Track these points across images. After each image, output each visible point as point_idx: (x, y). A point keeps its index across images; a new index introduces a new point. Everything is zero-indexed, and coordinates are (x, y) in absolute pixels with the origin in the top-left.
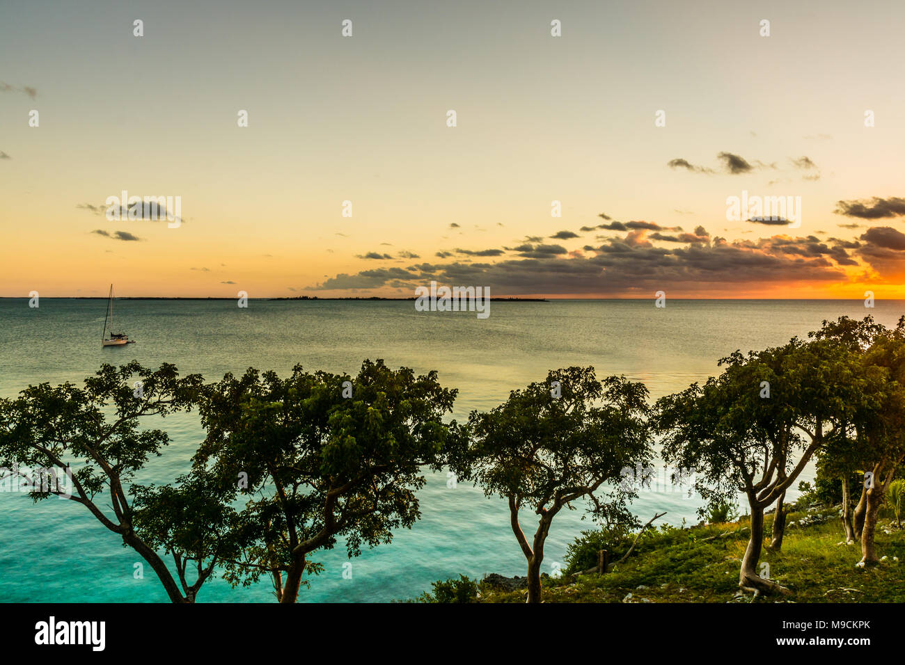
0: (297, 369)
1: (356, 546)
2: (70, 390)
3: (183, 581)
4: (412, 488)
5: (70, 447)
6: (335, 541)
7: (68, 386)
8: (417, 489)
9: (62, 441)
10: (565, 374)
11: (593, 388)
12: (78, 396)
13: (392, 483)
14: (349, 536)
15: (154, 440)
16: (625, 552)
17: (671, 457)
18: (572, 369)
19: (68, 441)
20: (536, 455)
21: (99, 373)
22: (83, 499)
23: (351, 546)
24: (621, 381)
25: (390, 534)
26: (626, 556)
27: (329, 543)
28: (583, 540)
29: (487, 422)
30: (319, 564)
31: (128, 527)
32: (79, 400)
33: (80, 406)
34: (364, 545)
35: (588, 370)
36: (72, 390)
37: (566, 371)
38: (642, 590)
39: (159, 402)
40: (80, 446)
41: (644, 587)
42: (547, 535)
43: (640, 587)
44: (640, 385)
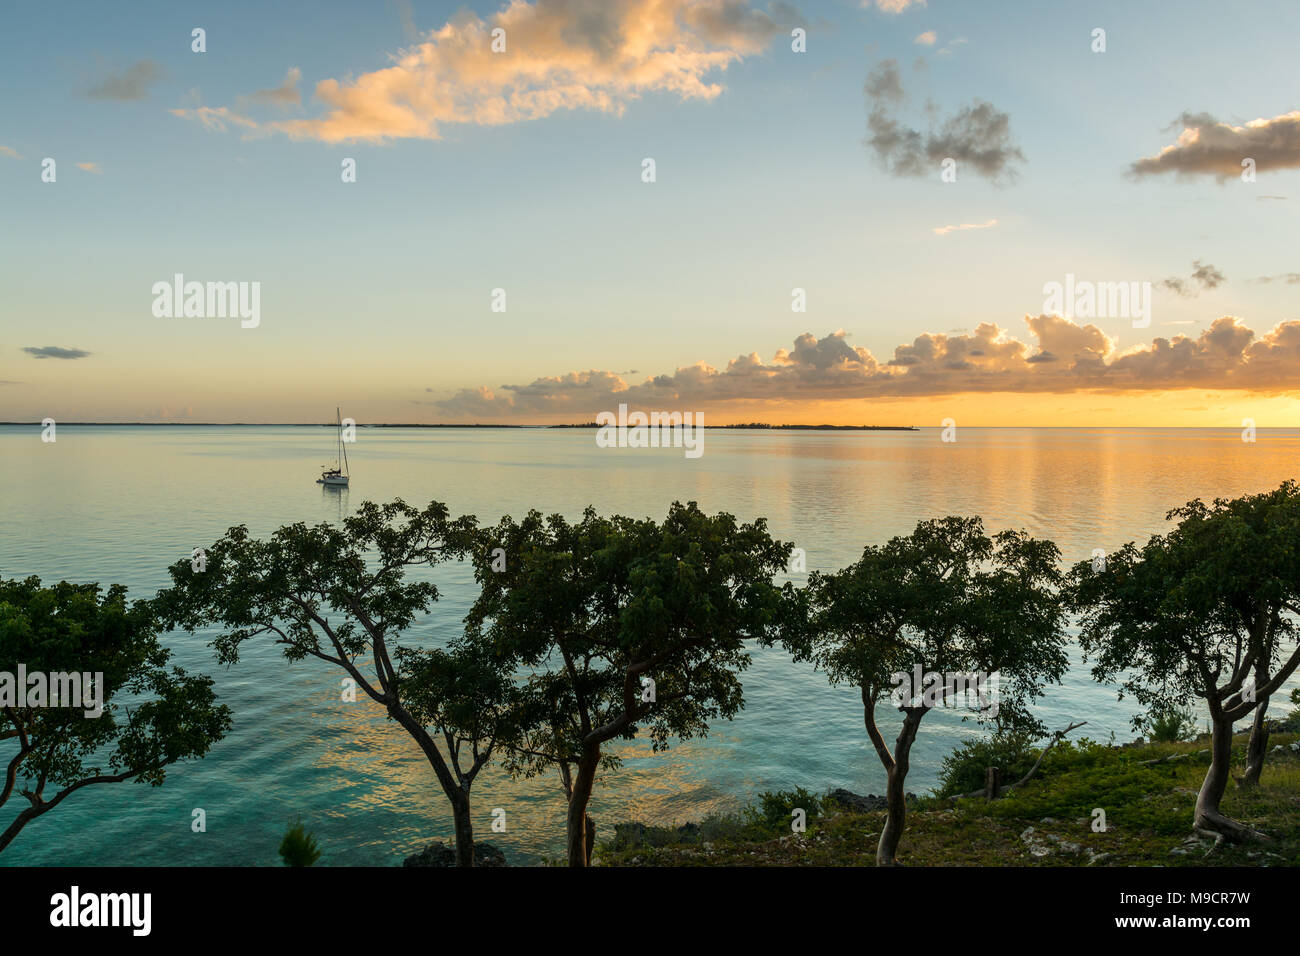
0: (589, 512)
1: (663, 738)
2: (328, 532)
3: (456, 765)
4: (733, 668)
5: (329, 598)
6: (636, 730)
7: (325, 526)
8: (741, 670)
9: (320, 592)
10: (940, 526)
11: (980, 546)
12: (337, 539)
13: (708, 661)
14: (654, 724)
15: (423, 593)
16: (1025, 773)
17: (1093, 643)
18: (951, 520)
19: (327, 592)
20: (900, 633)
21: (360, 512)
22: (343, 662)
23: (656, 738)
24: (1020, 538)
25: (705, 726)
26: (1026, 778)
27: (629, 733)
28: (965, 752)
29: (832, 587)
30: (617, 758)
31: (393, 697)
32: (338, 543)
33: (339, 550)
34: (673, 737)
35: (973, 522)
36: (330, 531)
37: (941, 522)
38: (1049, 824)
39: (428, 548)
40: (339, 599)
41: (1051, 820)
42: (914, 739)
43: (1046, 819)
44: (1048, 544)
